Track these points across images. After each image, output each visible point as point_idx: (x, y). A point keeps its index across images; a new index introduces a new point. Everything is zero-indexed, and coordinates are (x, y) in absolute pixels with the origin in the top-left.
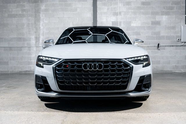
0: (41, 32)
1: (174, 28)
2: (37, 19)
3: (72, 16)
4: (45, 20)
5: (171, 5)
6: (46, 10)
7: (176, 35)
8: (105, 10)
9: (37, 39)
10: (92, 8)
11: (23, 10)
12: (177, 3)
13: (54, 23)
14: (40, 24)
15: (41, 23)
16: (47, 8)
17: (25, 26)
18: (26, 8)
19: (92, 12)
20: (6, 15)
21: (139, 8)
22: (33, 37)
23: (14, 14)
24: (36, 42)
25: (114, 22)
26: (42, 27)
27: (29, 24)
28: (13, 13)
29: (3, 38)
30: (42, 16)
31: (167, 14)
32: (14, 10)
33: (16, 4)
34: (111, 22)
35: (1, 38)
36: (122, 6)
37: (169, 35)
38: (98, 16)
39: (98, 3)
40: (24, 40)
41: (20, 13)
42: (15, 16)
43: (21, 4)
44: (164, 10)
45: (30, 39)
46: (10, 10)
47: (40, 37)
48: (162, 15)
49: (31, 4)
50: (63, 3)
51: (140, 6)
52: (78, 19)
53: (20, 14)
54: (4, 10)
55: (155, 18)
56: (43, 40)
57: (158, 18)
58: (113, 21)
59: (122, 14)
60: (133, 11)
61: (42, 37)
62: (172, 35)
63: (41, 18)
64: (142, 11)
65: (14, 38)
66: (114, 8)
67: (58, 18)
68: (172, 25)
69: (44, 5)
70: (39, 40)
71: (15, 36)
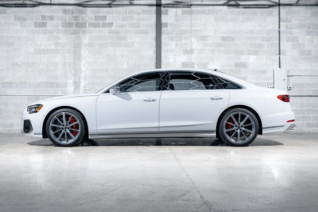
0: (83, 75)
1: (264, 72)
2: (77, 57)
3: (127, 54)
4: (88, 57)
5: (260, 42)
6: (90, 45)
7: (268, 82)
8: (173, 47)
9: (77, 85)
10: (155, 42)
11: (57, 44)
12: (268, 40)
13: (102, 62)
14: (81, 64)
15: (83, 62)
16: (92, 42)
17: (59, 67)
18: (61, 41)
19: (154, 49)
20: (32, 50)
21: (218, 45)
22: (71, 82)
23: (44, 49)
24: (75, 89)
25: (185, 62)
26: (83, 69)
27: (65, 63)
28: (42, 47)
29: (26, 83)
30: (84, 52)
31: (255, 53)
32: (44, 43)
33: (47, 35)
34: (181, 63)
35: (24, 83)
36: (196, 41)
37: (258, 82)
38: (162, 55)
39: (163, 36)
40: (58, 85)
41: (53, 47)
42: (45, 52)
43: (54, 34)
44: (251, 48)
45: (66, 85)
46: (39, 43)
47: (80, 82)
48: (249, 54)
49: (69, 36)
50: (115, 35)
51: (219, 42)
52: (134, 57)
53: (52, 50)
54: (29, 42)
55: (240, 59)
56: (85, 86)
57: (243, 59)
58: (183, 61)
59: (196, 52)
60: (210, 48)
61: (84, 82)
62: (262, 81)
63: (82, 56)
64: (223, 48)
65: (43, 83)
66: (185, 44)
67: (108, 55)
68: (261, 68)
69: (88, 38)
70: (79, 86)
71: (45, 80)
